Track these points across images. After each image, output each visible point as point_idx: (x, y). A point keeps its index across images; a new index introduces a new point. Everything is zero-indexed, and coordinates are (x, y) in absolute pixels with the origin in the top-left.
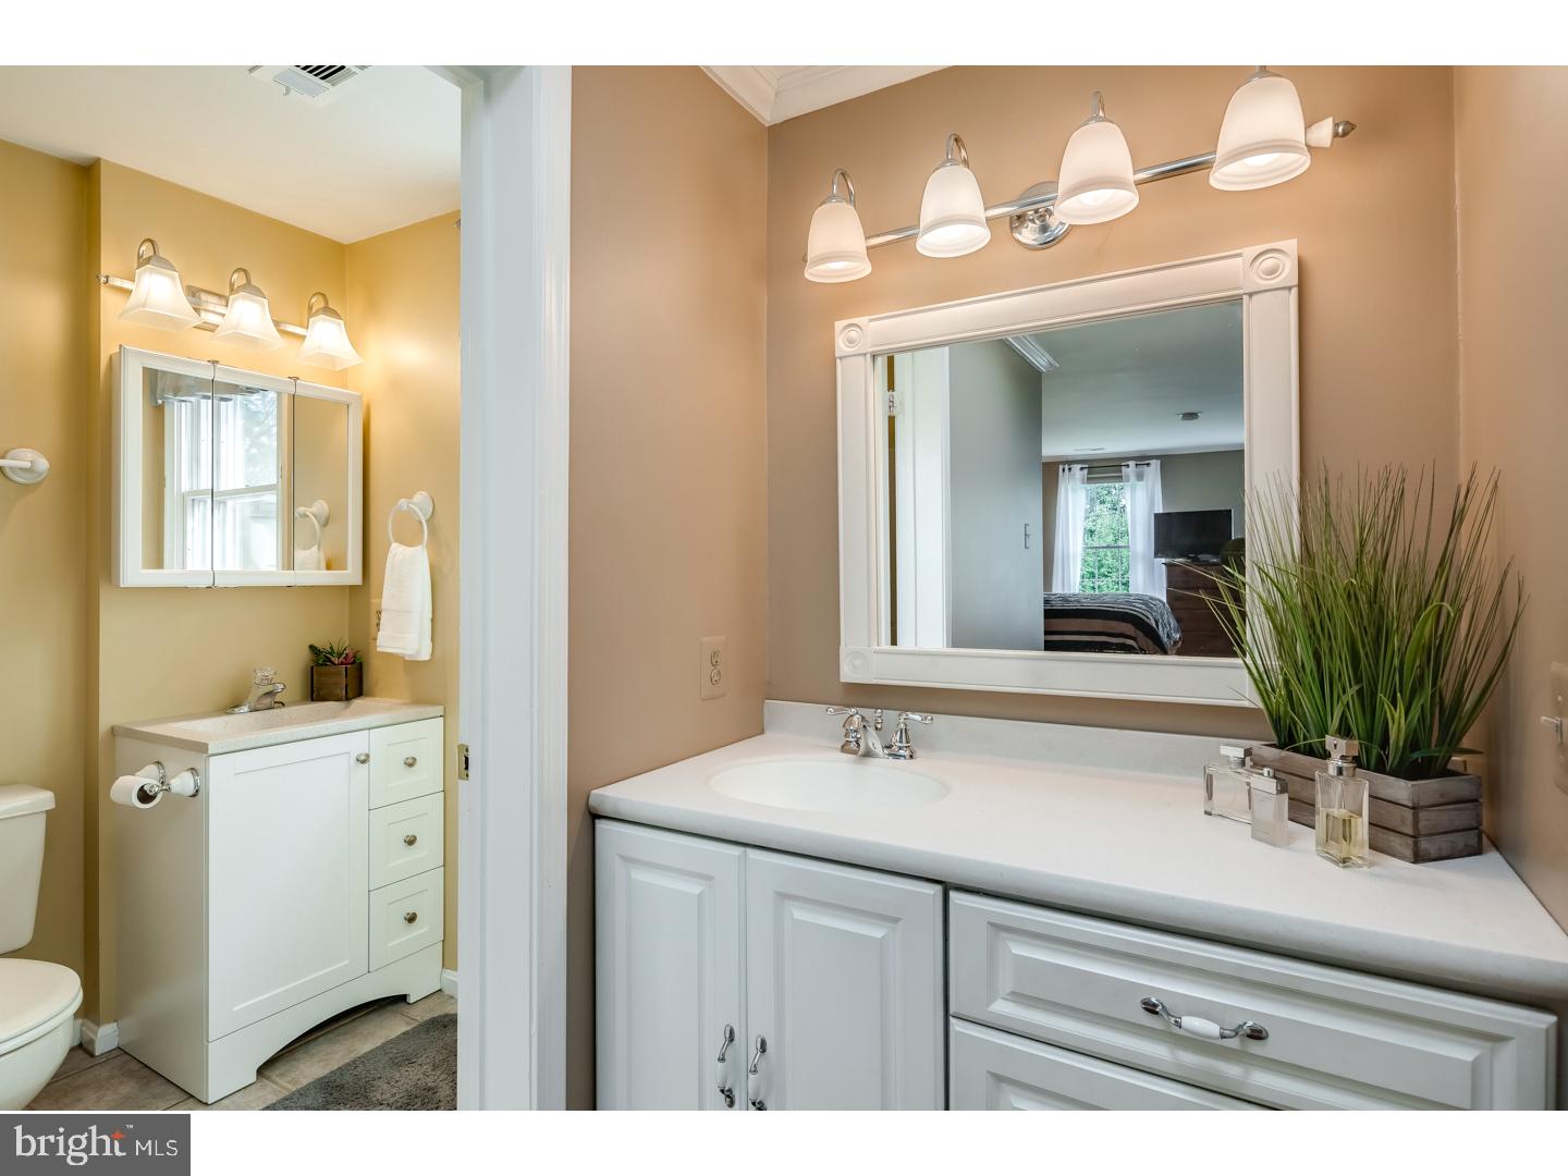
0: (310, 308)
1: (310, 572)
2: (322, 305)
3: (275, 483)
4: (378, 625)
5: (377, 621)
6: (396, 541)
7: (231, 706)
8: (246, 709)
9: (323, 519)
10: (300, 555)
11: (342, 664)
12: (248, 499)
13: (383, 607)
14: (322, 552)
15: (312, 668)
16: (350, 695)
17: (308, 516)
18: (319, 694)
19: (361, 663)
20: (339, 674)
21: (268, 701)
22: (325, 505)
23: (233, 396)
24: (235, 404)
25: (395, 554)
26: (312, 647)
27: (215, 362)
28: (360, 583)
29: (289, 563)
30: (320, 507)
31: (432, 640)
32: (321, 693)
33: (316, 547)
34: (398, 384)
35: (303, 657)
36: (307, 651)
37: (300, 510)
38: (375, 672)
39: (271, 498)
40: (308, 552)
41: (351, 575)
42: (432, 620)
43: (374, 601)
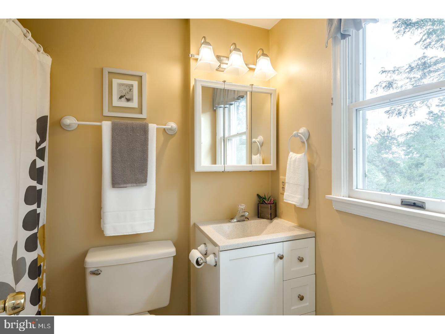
0: (257, 56)
1: (258, 164)
2: (262, 53)
3: (245, 131)
4: (283, 188)
5: (282, 186)
6: (291, 152)
7: (230, 218)
8: (235, 220)
9: (261, 143)
10: (254, 157)
11: (269, 204)
12: (238, 138)
13: (286, 181)
14: (261, 156)
15: (258, 204)
16: (272, 218)
17: (256, 142)
18: (260, 215)
19: (276, 203)
20: (268, 208)
21: (243, 218)
22: (262, 138)
23: (233, 103)
24: (234, 105)
25: (291, 158)
26: (258, 195)
27: (224, 82)
28: (276, 170)
29: (250, 161)
30: (260, 138)
31: (309, 198)
32: (261, 215)
33: (259, 154)
34: (291, 82)
35: (255, 199)
36: (256, 196)
37: (254, 140)
38: (282, 208)
39: (244, 137)
40: (256, 156)
41: (271, 166)
42: (309, 189)
43: (281, 177)
